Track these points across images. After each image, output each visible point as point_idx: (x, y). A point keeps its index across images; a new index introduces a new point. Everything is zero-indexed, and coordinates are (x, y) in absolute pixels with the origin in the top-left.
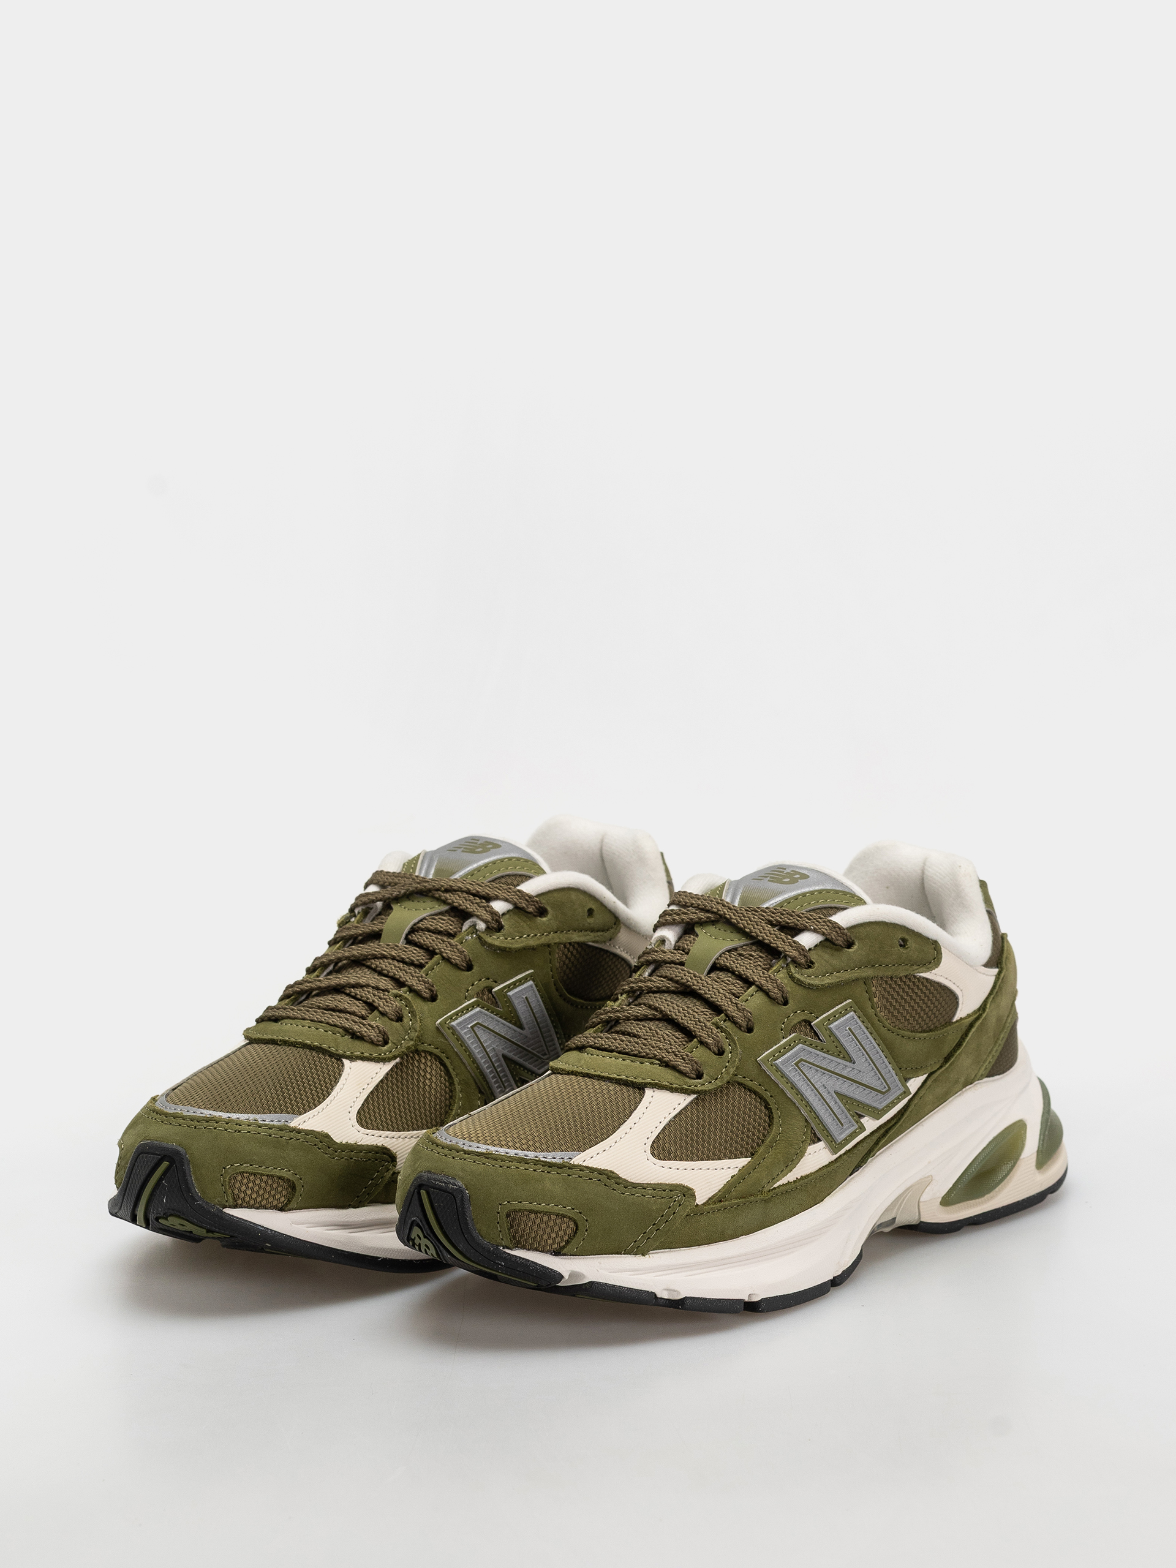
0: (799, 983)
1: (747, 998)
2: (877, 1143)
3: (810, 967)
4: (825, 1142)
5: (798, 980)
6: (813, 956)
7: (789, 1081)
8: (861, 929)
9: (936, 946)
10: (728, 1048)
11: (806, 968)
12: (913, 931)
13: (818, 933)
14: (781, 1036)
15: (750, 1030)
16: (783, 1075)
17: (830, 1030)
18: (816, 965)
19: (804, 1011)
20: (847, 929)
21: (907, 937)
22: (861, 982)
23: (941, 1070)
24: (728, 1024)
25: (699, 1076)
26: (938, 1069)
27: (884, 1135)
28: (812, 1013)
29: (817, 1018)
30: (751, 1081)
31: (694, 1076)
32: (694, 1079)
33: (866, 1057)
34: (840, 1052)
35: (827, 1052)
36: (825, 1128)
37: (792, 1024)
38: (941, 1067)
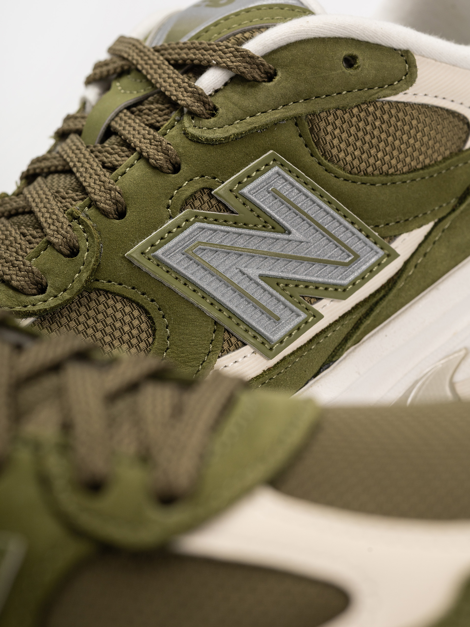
0: (195, 140)
1: (123, 170)
2: (356, 327)
3: (213, 115)
4: (251, 347)
5: (193, 136)
6: (218, 101)
7: (179, 276)
8: (285, 53)
9: (408, 56)
10: (84, 245)
11: (207, 118)
12: (367, 43)
13: (223, 68)
14: (165, 215)
15: (121, 215)
16: (170, 269)
17: (243, 195)
18: (221, 111)
19: (203, 176)
20: (264, 57)
21: (355, 52)
22: (291, 124)
23: (453, 216)
24: (91, 212)
25: (42, 290)
26: (449, 214)
27: (367, 315)
28: (215, 178)
29: (223, 182)
30: (120, 284)
31: (34, 291)
32: (35, 295)
33: (308, 223)
34: (265, 222)
35: (246, 225)
36: (249, 327)
37: (184, 197)
38: (453, 210)
